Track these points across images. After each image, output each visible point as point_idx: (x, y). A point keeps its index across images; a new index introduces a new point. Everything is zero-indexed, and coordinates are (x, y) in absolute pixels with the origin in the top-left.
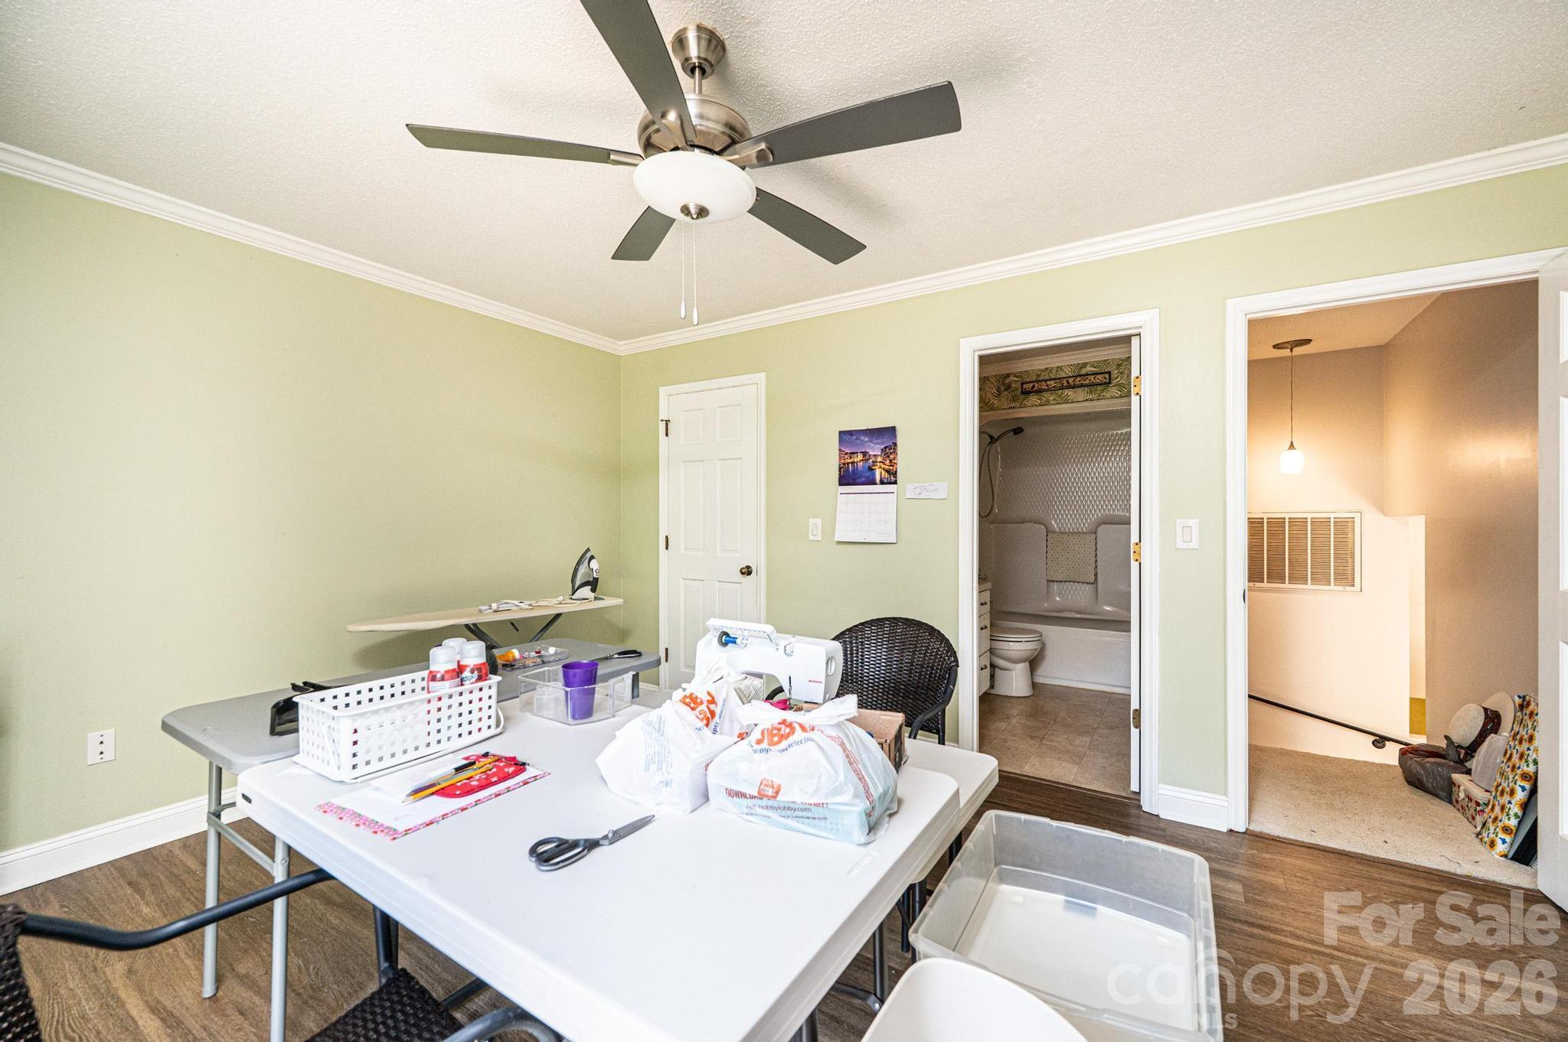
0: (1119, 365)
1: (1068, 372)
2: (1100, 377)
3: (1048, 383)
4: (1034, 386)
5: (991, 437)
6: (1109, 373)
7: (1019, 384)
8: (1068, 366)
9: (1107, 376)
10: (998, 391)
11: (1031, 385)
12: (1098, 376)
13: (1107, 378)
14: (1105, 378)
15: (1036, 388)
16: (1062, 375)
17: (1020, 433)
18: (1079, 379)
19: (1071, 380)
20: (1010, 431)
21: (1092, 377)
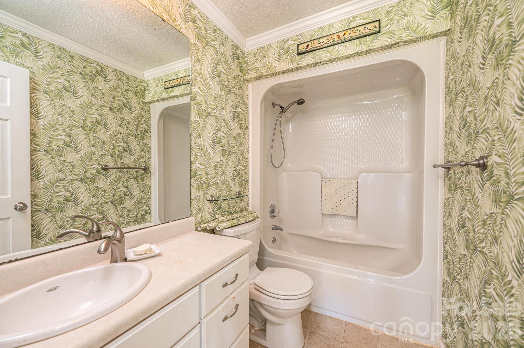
0: (389, 12)
1: (338, 27)
2: (369, 26)
3: (321, 40)
4: (308, 46)
5: (282, 107)
6: (379, 20)
7: (296, 47)
8: (338, 22)
9: (377, 24)
10: (279, 56)
11: (305, 45)
12: (367, 26)
13: (377, 26)
14: (375, 27)
15: (310, 47)
16: (334, 31)
17: (303, 103)
18: (349, 32)
19: (341, 35)
20: (294, 103)
21: (361, 28)
